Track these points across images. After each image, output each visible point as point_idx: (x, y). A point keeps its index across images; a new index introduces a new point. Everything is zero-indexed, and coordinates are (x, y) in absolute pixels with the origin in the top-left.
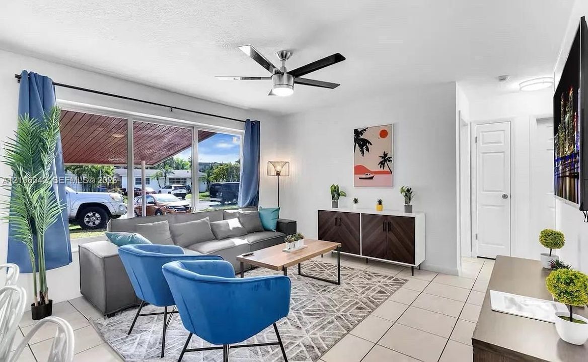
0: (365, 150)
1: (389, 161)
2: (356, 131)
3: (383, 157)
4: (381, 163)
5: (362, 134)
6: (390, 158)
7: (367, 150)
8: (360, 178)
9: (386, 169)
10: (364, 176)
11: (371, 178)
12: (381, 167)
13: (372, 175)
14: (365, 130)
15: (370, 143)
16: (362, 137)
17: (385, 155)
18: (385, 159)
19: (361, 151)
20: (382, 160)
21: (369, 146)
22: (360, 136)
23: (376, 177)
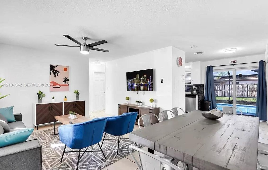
0: (56, 75)
1: (68, 81)
2: (51, 66)
3: (65, 79)
4: (64, 81)
5: (55, 68)
6: (68, 79)
7: (58, 75)
8: (53, 88)
9: (66, 84)
10: (55, 87)
11: (59, 87)
12: (64, 83)
13: (59, 86)
14: (56, 66)
15: (59, 72)
16: (54, 69)
17: (66, 78)
18: (66, 80)
19: (54, 75)
20: (65, 80)
21: (58, 73)
22: (54, 68)
23: (62, 87)
